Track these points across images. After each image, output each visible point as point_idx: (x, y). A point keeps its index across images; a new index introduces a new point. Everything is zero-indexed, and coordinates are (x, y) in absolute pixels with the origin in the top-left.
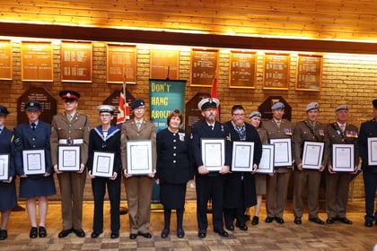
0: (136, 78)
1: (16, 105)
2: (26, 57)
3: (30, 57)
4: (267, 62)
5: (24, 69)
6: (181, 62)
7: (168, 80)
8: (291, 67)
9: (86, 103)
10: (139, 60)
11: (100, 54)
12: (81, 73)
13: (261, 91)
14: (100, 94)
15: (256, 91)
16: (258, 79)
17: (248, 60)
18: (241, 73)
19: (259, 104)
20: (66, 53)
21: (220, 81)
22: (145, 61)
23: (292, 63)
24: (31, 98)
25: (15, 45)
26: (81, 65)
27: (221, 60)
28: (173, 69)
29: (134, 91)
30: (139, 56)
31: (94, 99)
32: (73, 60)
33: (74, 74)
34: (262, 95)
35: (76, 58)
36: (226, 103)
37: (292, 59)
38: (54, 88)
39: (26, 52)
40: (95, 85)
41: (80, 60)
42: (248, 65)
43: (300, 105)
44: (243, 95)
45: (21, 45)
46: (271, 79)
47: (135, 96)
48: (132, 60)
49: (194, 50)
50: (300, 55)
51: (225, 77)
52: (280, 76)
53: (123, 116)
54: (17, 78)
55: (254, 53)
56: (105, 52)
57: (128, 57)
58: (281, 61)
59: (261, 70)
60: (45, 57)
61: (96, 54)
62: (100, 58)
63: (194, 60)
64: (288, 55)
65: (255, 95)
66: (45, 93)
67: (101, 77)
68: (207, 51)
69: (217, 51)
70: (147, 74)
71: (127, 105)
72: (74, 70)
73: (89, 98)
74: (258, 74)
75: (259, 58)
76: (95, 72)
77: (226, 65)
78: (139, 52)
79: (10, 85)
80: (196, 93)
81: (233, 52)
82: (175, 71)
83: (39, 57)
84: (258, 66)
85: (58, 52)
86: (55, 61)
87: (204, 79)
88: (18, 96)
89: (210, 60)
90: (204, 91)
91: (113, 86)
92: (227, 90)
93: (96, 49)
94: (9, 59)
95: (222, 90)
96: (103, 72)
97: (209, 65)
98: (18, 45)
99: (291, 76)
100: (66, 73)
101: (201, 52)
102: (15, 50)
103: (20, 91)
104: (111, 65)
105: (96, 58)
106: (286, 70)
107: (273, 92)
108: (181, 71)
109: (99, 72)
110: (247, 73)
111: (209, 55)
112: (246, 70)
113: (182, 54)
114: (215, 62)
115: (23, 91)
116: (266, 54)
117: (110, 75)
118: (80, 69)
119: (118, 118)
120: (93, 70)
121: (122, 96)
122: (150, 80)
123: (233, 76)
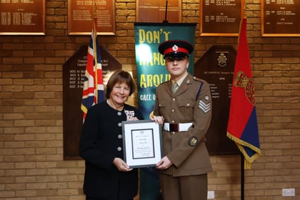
0: (115, 26)
7: (165, 24)
9: (37, 67)
12: (27, 19)
14: (59, 53)
18: (279, 13)
21: (248, 27)
26: (27, 8)
28: (174, 9)
29: (112, 47)
31: (49, 60)
32: (16, 1)
33: (17, 22)
36: (258, 61)
40: (50, 39)
41: (26, 0)
42: (290, 1)
44: (284, 47)
47: (113, 54)
51: (254, 21)
53: (92, 85)
67: (59, 25)
70: (131, 19)
71: (99, 66)
72: (16, 15)
73: (40, 60)
76: (50, 18)
77: (256, 1)
80: (209, 46)
82: (177, 13)
87: (221, 23)
90: (222, 43)
91: (78, 40)
92: (259, 40)
95: (252, 41)
96: (60, 18)
97: (229, 2)
100: (4, 22)
104: (75, 7)
108: (186, 13)
109: (56, 19)
110: (289, 13)
112: (288, 7)
117: (74, 22)
118: (27, 14)
119: (85, 88)
120: (47, 15)
121: (92, 52)
122: (136, 24)
123: (267, 18)
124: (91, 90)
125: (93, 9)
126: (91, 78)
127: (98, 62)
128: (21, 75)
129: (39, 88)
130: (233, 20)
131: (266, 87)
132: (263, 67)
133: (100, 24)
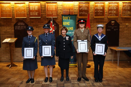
0: (57, 15)
1: (13, 27)
2: (16, 9)
3: (18, 9)
4: (109, 6)
5: (16, 14)
6: (75, 8)
7: (69, 15)
8: (120, 8)
9: (39, 25)
10: (58, 8)
11: (43, 6)
12: (37, 14)
13: (107, 18)
14: (44, 22)
15: (105, 18)
16: (106, 13)
17: (102, 6)
18: (98, 11)
19: (106, 24)
20: (31, 7)
21: (90, 15)
22: (60, 8)
23: (120, 6)
24: (19, 24)
25: (12, 5)
26: (36, 11)
27: (90, 7)
28: (72, 11)
29: (57, 20)
30: (58, 7)
31: (42, 24)
32: (34, 9)
33: (34, 15)
34: (107, 20)
35: (34, 8)
36: (93, 24)
37: (120, 5)
38: (27, 20)
39: (16, 7)
40: (42, 19)
41: (36, 9)
42: (102, 8)
43: (123, 23)
44: (99, 20)
45: (14, 5)
46: (111, 13)
47: (57, 22)
48: (56, 8)
49: (80, 3)
50: (123, 3)
51: (92, 13)
52: (115, 12)
53: (52, 30)
54: (13, 17)
55: (104, 3)
56: (45, 6)
57: (54, 7)
58: (115, 6)
59: (107, 10)
60: (23, 9)
61: (42, 7)
62: (44, 8)
63: (80, 7)
64: (118, 3)
65: (105, 20)
66: (24, 23)
67: (44, 15)
68: (85, 3)
69: (89, 3)
70: (61, 13)
71: (53, 25)
72: (34, 13)
74: (106, 12)
75: (106, 5)
76: (42, 13)
77: (93, 8)
78: (58, 5)
79: (11, 20)
81: (95, 3)
82: (73, 12)
83: (21, 9)
84: (106, 8)
85: (28, 7)
86: (27, 10)
87: (84, 14)
88: (14, 24)
89: (86, 7)
91: (49, 19)
92: (93, 18)
93: (42, 5)
94: (10, 10)
95: (91, 19)
96: (44, 13)
97: (86, 9)
98: (13, 5)
99: (120, 11)
101: (82, 4)
102: (12, 6)
103: (15, 22)
104: (48, 10)
105: (42, 8)
106: (117, 9)
107: (112, 19)
108: (75, 12)
109: (43, 14)
110: (101, 11)
111: (86, 5)
112: (101, 10)
113: (75, 5)
114: (88, 7)
115: (16, 22)
116: (109, 3)
117: (48, 14)
118: (36, 13)
119: (50, 31)
120: (41, 13)
121: (52, 22)
122: (62, 15)
123: (95, 13)
124: (51, 31)
125: (52, 11)
126: (51, 28)
127: (53, 24)
128: (35, 27)
129: (39, 30)
130: (87, 13)
131: (95, 30)
132: (94, 25)
133: (53, 15)
